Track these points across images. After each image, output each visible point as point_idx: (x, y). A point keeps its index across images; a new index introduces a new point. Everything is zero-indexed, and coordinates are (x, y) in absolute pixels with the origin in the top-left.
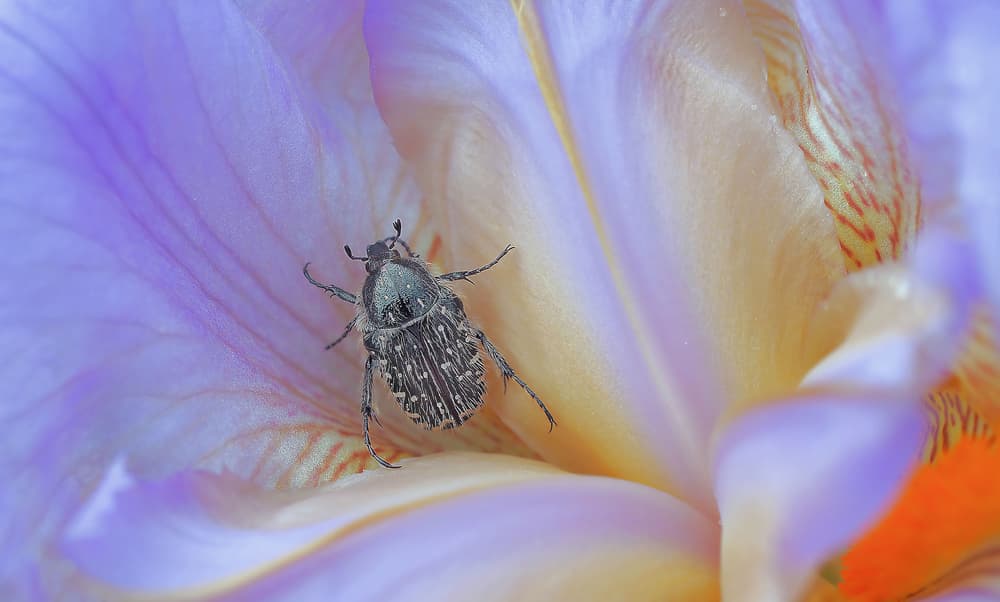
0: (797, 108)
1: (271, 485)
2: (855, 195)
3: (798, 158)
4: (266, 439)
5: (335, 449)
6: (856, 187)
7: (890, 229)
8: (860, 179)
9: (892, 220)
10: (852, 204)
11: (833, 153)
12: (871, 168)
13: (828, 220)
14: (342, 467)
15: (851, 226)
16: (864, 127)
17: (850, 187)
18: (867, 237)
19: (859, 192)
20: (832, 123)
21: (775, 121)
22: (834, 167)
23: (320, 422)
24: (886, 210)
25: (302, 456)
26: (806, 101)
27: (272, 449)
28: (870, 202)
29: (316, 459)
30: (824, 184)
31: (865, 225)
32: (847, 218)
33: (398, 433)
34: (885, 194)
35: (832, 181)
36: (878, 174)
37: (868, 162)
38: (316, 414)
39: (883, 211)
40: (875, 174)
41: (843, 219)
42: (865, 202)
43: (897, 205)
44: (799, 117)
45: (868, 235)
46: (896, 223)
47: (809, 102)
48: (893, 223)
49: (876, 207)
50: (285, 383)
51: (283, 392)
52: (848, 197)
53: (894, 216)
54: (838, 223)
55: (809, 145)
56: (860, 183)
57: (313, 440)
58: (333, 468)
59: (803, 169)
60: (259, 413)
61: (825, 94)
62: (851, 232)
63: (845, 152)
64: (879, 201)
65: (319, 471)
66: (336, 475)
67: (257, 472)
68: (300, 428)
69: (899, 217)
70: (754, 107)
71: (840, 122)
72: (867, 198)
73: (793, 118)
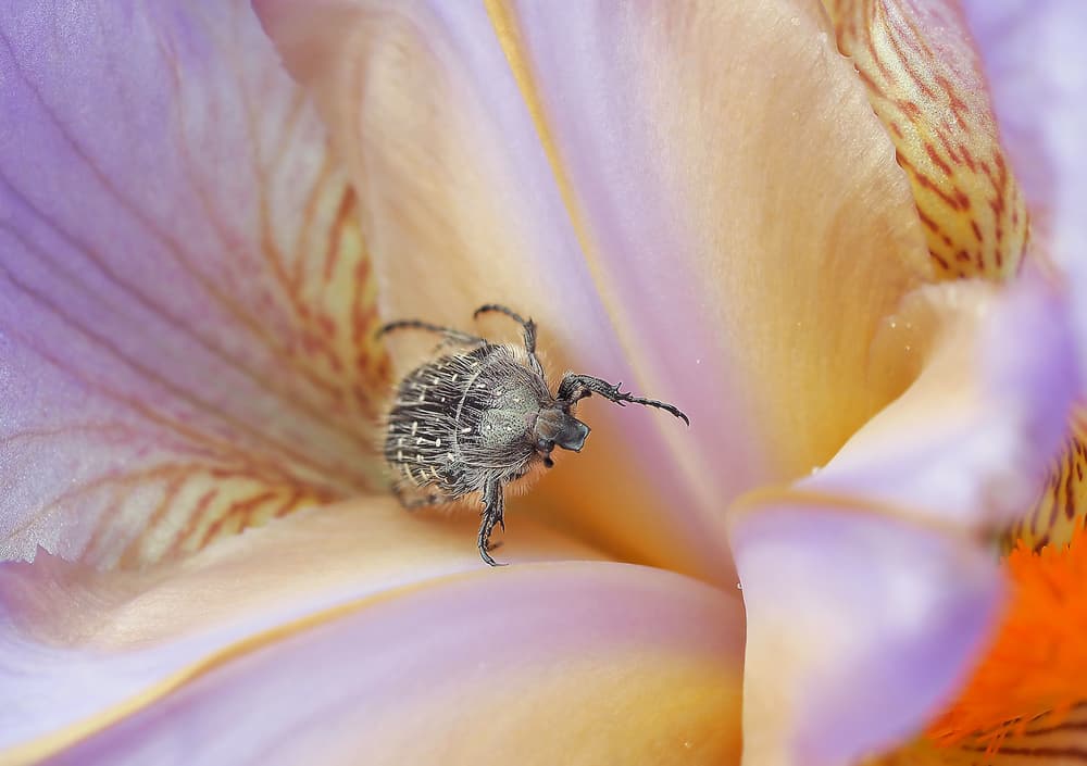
0: (858, 15)
1: (111, 563)
2: (940, 149)
3: (859, 92)
4: (104, 497)
5: (204, 502)
6: (941, 136)
7: (992, 193)
8: (947, 127)
9: (993, 181)
10: (936, 159)
11: (906, 89)
12: (961, 113)
13: (901, 185)
14: (215, 528)
15: (935, 189)
16: (950, 59)
17: (933, 137)
18: (960, 205)
19: (946, 144)
20: (906, 49)
21: (825, 40)
22: (910, 108)
23: (184, 460)
24: (985, 168)
25: (156, 518)
26: (870, 10)
27: (114, 509)
28: (962, 159)
29: (177, 519)
30: (895, 129)
31: (956, 189)
32: (930, 179)
33: (302, 460)
34: (981, 147)
35: (907, 127)
36: (971, 120)
37: (957, 105)
38: (178, 448)
39: (980, 170)
40: (966, 118)
41: (923, 181)
42: (954, 157)
43: (1000, 162)
44: (860, 32)
45: (960, 202)
46: (1000, 185)
47: (874, 15)
48: (995, 185)
49: (970, 163)
50: (136, 404)
51: (131, 418)
52: (930, 150)
53: (996, 175)
54: (916, 186)
55: (875, 72)
56: (945, 131)
57: (173, 490)
58: (202, 529)
59: (867, 110)
60: (93, 459)
61: (894, 11)
62: (934, 198)
63: (924, 89)
64: (975, 156)
65: (182, 537)
66: (206, 541)
67: (91, 546)
68: (155, 473)
69: (1004, 179)
70: (796, 21)
71: (917, 49)
72: (957, 152)
73: (853, 30)
